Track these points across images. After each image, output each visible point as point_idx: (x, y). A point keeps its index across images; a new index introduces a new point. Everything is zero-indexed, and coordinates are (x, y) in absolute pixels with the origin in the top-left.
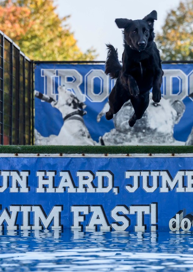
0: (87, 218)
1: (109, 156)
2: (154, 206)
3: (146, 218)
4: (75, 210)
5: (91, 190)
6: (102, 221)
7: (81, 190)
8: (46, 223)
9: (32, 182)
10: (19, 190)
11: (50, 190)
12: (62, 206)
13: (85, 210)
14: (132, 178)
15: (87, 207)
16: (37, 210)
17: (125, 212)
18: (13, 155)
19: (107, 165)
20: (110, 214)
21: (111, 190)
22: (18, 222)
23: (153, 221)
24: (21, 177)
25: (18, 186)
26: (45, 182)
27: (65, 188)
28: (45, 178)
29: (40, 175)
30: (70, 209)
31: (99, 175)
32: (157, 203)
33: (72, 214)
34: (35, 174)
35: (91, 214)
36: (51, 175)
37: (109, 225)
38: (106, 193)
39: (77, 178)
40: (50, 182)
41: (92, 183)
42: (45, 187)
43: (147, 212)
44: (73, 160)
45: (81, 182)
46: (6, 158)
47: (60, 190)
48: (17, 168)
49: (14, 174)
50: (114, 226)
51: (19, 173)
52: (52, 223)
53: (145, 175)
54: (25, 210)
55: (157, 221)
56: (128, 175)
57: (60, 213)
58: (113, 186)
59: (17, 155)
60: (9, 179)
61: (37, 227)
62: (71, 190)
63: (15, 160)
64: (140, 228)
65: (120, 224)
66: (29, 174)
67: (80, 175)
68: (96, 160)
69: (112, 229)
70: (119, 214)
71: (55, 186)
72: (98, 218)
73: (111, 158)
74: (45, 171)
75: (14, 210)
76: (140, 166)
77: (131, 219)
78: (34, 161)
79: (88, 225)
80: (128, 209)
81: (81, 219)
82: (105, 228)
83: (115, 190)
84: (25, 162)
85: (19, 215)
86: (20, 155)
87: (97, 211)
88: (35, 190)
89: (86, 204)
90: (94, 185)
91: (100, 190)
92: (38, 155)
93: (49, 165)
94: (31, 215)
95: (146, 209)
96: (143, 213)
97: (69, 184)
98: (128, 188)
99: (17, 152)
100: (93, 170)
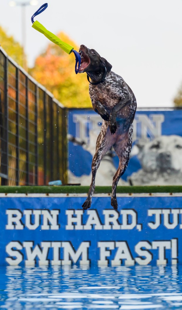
0: (113, 253)
1: (134, 195)
2: (174, 242)
3: (167, 253)
4: (102, 245)
5: (116, 227)
6: (127, 256)
7: (107, 227)
8: (75, 258)
9: (62, 220)
10: (50, 227)
11: (79, 227)
12: (90, 242)
13: (111, 245)
14: (154, 215)
15: (113, 243)
16: (67, 247)
17: (148, 247)
18: (43, 195)
19: (131, 204)
20: (134, 249)
21: (135, 228)
22: (50, 257)
23: (174, 255)
24: (52, 216)
25: (49, 224)
26: (74, 220)
27: (92, 226)
28: (74, 216)
29: (69, 213)
30: (97, 245)
31: (124, 213)
32: (177, 239)
33: (98, 250)
34: (64, 212)
35: (116, 249)
36: (79, 213)
37: (133, 259)
38: (130, 230)
39: (103, 216)
40: (78, 220)
41: (117, 220)
42: (74, 224)
43: (168, 247)
44: (100, 200)
45: (107, 220)
46: (38, 198)
47: (88, 227)
48: (48, 207)
49: (45, 213)
50: (138, 260)
51: (49, 212)
52: (80, 258)
53: (166, 212)
54: (56, 246)
55: (178, 255)
56: (150, 213)
57: (88, 249)
58: (137, 223)
59: (48, 195)
60: (41, 217)
61: (66, 262)
62: (98, 227)
63: (46, 200)
64: (161, 261)
65: (143, 258)
66: (60, 212)
67: (106, 213)
68: (121, 199)
69: (136, 263)
70: (142, 249)
71: (83, 223)
72: (123, 252)
73: (135, 198)
74: (74, 210)
75: (45, 245)
76: (162, 204)
77: (154, 253)
78: (64, 200)
79: (113, 259)
80: (150, 244)
81: (108, 254)
82: (130, 262)
83: (139, 227)
84: (56, 201)
85: (50, 251)
86: (51, 195)
87: (122, 246)
88: (65, 228)
89: (111, 239)
90: (120, 222)
91: (125, 226)
92: (68, 195)
93: (77, 204)
94: (61, 250)
95: (167, 244)
96: (165, 248)
97: (97, 221)
98: (150, 225)
99: (47, 192)
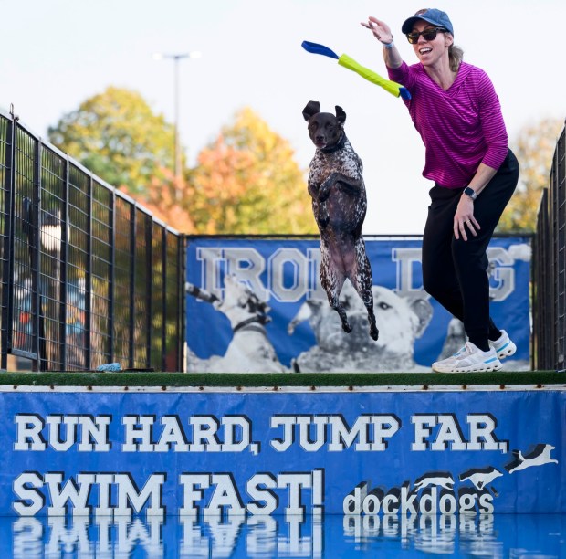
0: (206, 494)
1: (245, 390)
2: (318, 475)
3: (304, 495)
4: (187, 481)
5: (213, 447)
6: (232, 499)
7: (197, 447)
8: (138, 503)
9: (114, 434)
10: (93, 447)
11: (146, 447)
12: (165, 474)
13: (203, 481)
14: (281, 426)
15: (207, 477)
16: (123, 482)
17: (270, 483)
18: (83, 389)
19: (240, 406)
20: (244, 487)
21: (247, 448)
22: (92, 502)
23: (317, 499)
24: (97, 426)
25: (92, 441)
26: (137, 434)
27: (169, 444)
28: (137, 428)
29: (129, 422)
30: (178, 480)
31: (228, 422)
32: (323, 470)
33: (181, 488)
34: (120, 420)
35: (212, 487)
36: (146, 422)
37: (242, 505)
38: (238, 453)
39: (191, 427)
40: (144, 434)
41: (215, 435)
42: (137, 442)
43: (306, 485)
44: (184, 398)
45: (198, 435)
46: (72, 394)
47: (162, 447)
48: (90, 411)
49: (85, 421)
50: (252, 508)
51: (93, 419)
52: (147, 503)
53: (303, 422)
54: (104, 481)
55: (323, 500)
56: (275, 422)
57: (161, 486)
58: (251, 441)
59: (90, 389)
60: (77, 428)
61: (122, 510)
62: (181, 447)
63: (88, 397)
64: (294, 514)
65: (260, 504)
66: (111, 420)
67: (196, 422)
68: (222, 397)
69: (247, 515)
70: (259, 488)
71: (153, 441)
72: (225, 494)
73: (247, 394)
74: (137, 416)
75: (85, 480)
76: (295, 408)
77: (280, 496)
78: (119, 399)
79: (207, 506)
80: (275, 479)
81: (197, 496)
82: (236, 512)
83: (254, 448)
84: (104, 400)
85: (93, 489)
86: (96, 389)
87: (223, 482)
88: (121, 448)
89: (204, 470)
90: (219, 439)
91: (229, 447)
92: (126, 389)
93: (144, 406)
94: (112, 489)
95: (305, 480)
96: (300, 485)
97: (178, 437)
98: (275, 444)
99: (90, 384)
100: (217, 415)
